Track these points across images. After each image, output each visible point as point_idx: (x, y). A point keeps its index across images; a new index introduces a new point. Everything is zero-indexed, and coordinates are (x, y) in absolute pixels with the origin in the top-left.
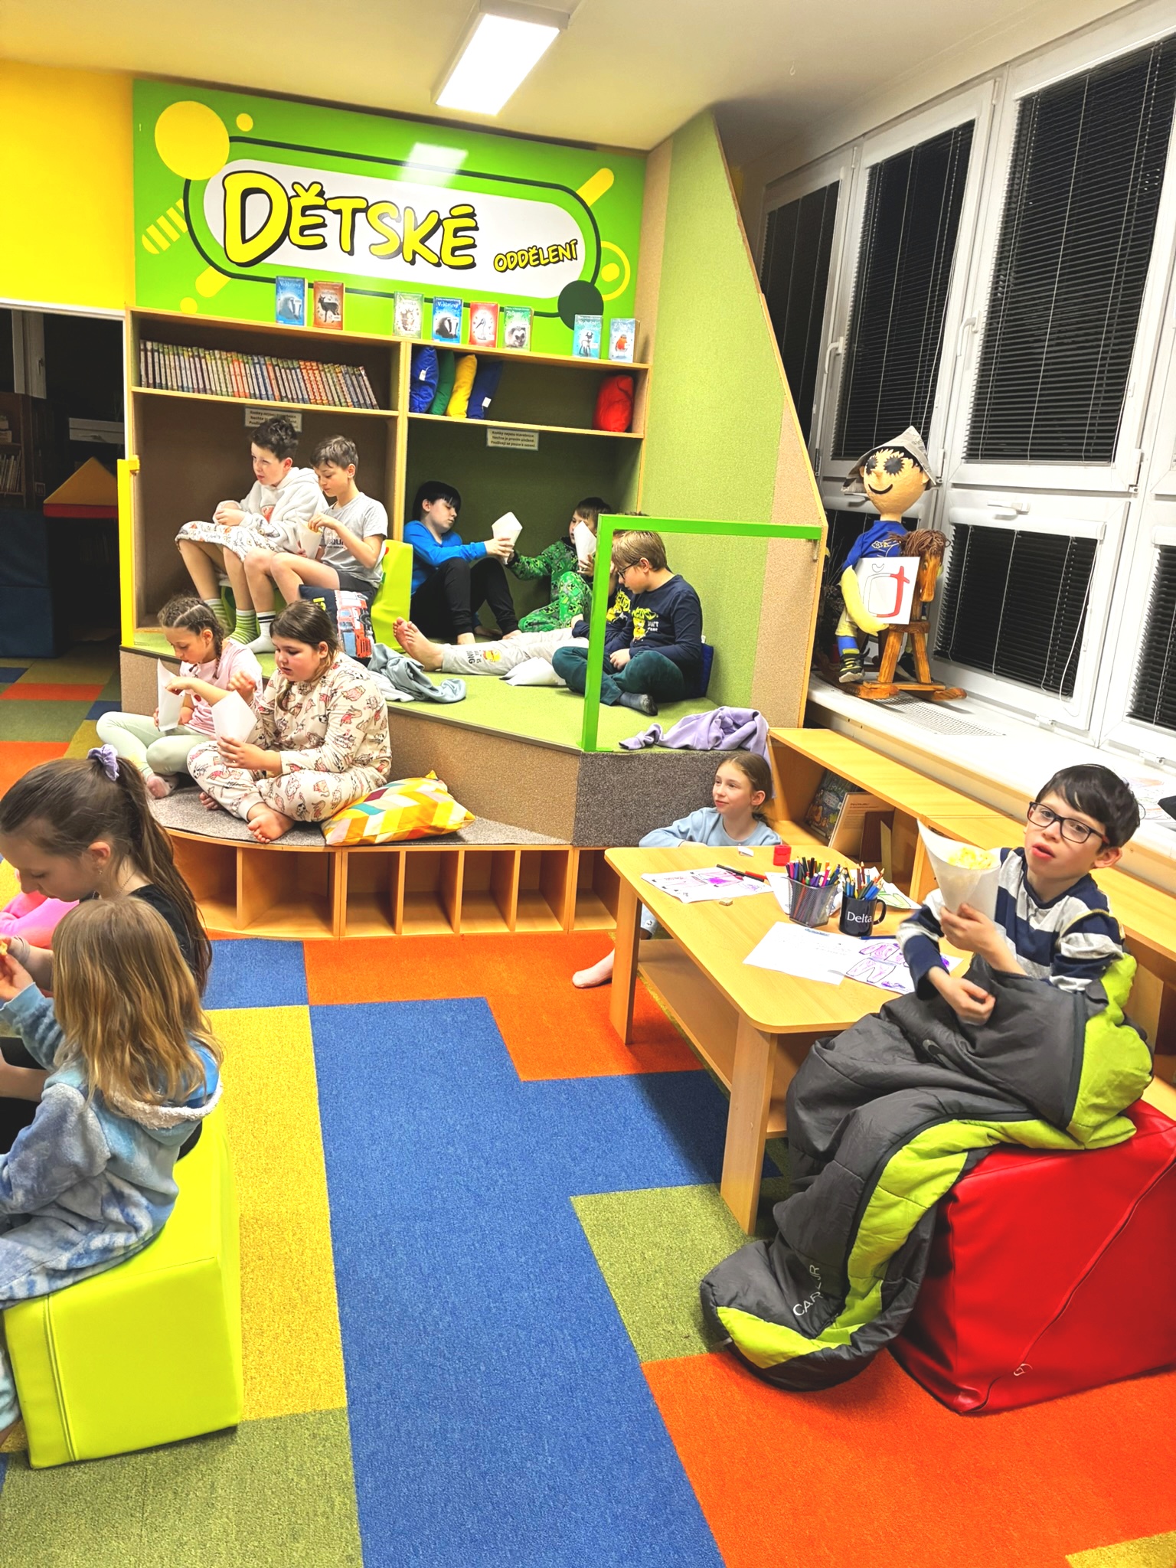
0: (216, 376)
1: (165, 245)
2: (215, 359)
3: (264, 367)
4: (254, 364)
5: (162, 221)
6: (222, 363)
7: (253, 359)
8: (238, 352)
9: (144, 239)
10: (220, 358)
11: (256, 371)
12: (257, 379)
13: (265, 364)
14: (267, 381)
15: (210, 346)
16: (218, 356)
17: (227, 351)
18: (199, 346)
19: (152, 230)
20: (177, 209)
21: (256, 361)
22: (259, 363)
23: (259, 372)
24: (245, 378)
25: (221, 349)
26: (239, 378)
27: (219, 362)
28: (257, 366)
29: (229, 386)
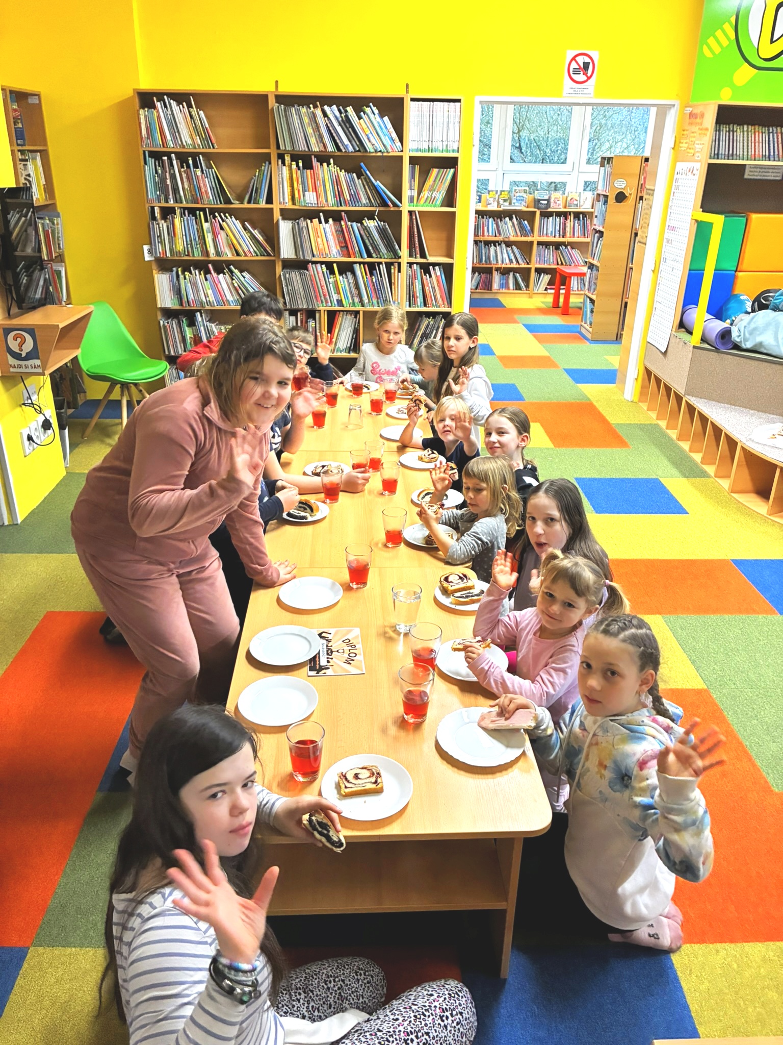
0: (741, 144)
1: (717, 49)
2: (743, 131)
3: (775, 135)
4: (769, 133)
5: (719, 33)
6: (748, 135)
7: (769, 130)
8: (759, 125)
9: (705, 47)
10: (747, 131)
11: (769, 138)
12: (769, 144)
13: (777, 133)
14: (776, 145)
15: (741, 124)
16: (745, 129)
17: (752, 125)
18: (734, 124)
19: (711, 41)
20: (730, 23)
21: (771, 131)
22: (772, 132)
23: (771, 139)
24: (761, 144)
25: (748, 124)
26: (757, 144)
27: (746, 133)
28: (771, 135)
29: (750, 150)
